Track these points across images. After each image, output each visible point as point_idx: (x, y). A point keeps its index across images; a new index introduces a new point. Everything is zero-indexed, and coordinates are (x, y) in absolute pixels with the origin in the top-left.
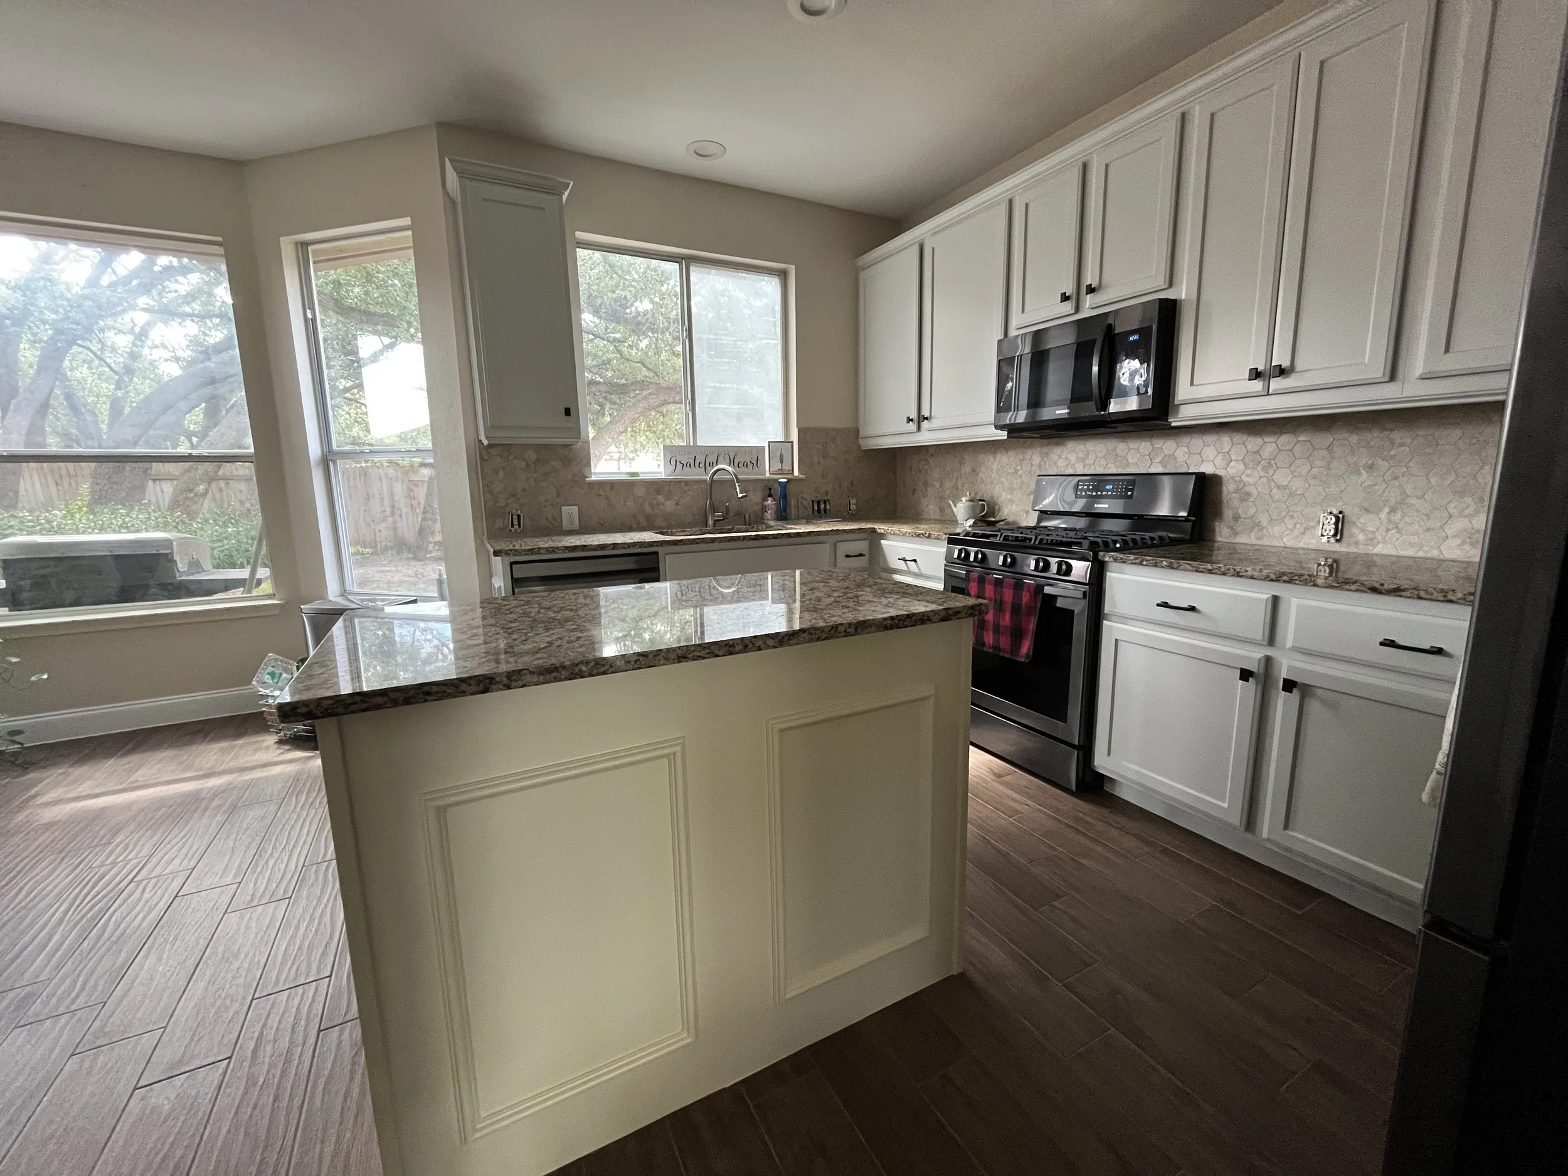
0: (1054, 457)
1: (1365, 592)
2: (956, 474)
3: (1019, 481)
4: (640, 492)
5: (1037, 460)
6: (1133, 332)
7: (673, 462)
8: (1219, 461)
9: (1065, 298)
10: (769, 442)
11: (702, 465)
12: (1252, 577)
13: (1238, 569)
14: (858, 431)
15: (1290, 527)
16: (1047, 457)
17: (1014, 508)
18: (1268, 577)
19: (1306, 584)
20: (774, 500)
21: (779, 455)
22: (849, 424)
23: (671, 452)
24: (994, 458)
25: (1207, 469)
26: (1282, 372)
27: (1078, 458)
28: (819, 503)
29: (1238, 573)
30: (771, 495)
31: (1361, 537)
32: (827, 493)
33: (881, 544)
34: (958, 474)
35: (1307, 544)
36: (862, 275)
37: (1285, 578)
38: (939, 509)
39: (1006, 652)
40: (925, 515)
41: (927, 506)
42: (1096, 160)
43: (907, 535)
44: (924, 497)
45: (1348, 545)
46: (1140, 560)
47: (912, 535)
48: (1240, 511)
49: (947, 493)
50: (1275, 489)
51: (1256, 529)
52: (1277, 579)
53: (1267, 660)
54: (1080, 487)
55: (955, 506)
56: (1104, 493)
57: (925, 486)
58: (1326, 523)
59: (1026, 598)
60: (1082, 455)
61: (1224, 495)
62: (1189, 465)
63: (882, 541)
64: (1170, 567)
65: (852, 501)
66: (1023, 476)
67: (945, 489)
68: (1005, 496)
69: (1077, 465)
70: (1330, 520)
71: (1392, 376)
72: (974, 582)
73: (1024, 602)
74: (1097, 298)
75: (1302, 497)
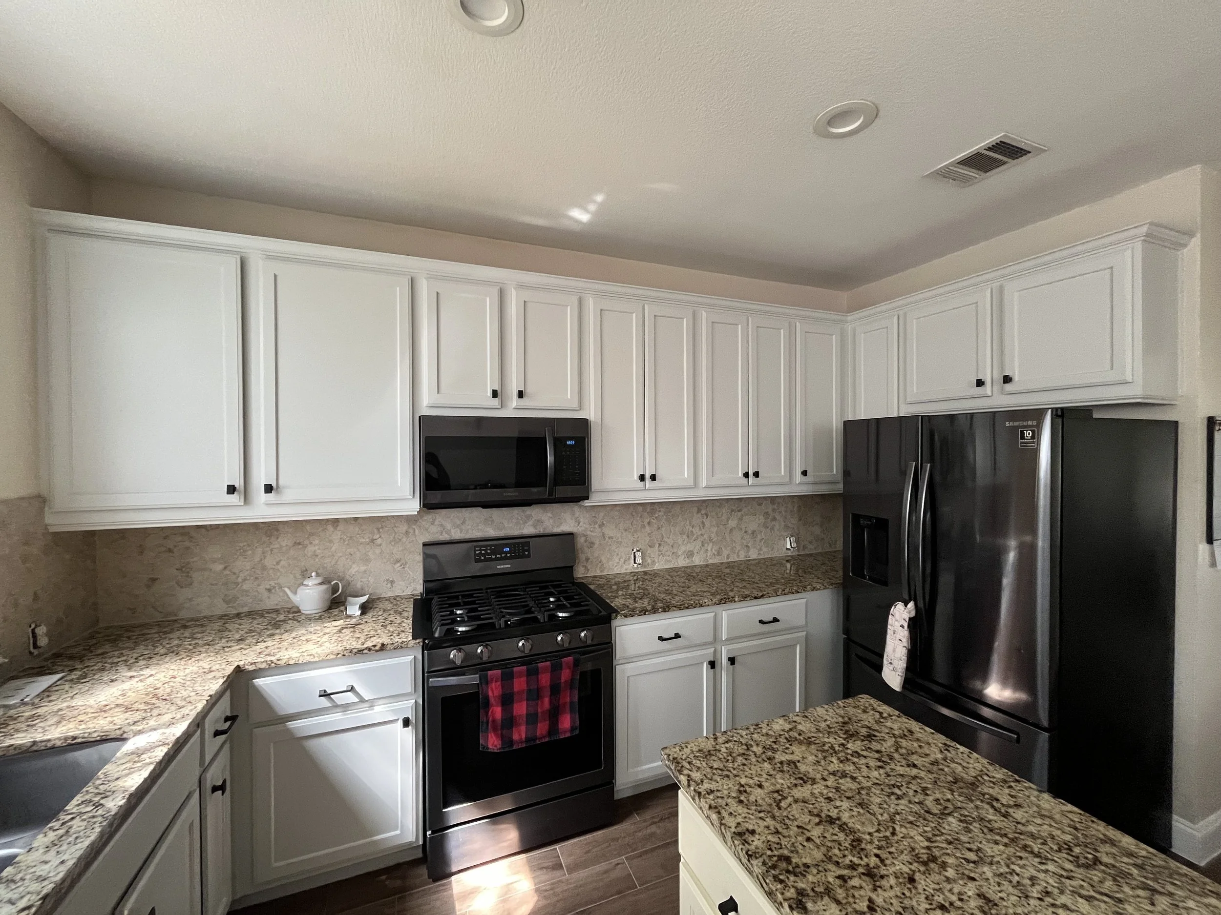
1: (752, 600)
3: (377, 551)
6: (571, 439)
9: (496, 394)
12: (708, 605)
14: (42, 501)
18: (715, 603)
19: (731, 602)
22: (20, 492)
29: (701, 605)
31: (651, 561)
33: (254, 686)
34: (266, 549)
35: (626, 569)
36: (56, 242)
37: (723, 602)
38: (224, 600)
39: (544, 737)
40: (184, 614)
41: (191, 600)
42: (514, 292)
43: (332, 657)
44: (182, 587)
45: (645, 567)
46: (644, 612)
47: (344, 655)
48: (589, 555)
49: (242, 575)
50: (607, 539)
51: (599, 565)
52: (720, 603)
53: (715, 651)
54: (477, 552)
55: (295, 593)
56: (503, 555)
57: (183, 572)
58: (637, 556)
59: (565, 675)
60: (458, 522)
61: (579, 546)
62: (553, 526)
63: (257, 680)
64: (664, 611)
65: (37, 630)
66: (384, 545)
67: (237, 571)
68: (356, 569)
69: (453, 531)
70: (639, 554)
71: (696, 485)
72: (496, 682)
73: (563, 679)
74: (523, 402)
75: (621, 542)
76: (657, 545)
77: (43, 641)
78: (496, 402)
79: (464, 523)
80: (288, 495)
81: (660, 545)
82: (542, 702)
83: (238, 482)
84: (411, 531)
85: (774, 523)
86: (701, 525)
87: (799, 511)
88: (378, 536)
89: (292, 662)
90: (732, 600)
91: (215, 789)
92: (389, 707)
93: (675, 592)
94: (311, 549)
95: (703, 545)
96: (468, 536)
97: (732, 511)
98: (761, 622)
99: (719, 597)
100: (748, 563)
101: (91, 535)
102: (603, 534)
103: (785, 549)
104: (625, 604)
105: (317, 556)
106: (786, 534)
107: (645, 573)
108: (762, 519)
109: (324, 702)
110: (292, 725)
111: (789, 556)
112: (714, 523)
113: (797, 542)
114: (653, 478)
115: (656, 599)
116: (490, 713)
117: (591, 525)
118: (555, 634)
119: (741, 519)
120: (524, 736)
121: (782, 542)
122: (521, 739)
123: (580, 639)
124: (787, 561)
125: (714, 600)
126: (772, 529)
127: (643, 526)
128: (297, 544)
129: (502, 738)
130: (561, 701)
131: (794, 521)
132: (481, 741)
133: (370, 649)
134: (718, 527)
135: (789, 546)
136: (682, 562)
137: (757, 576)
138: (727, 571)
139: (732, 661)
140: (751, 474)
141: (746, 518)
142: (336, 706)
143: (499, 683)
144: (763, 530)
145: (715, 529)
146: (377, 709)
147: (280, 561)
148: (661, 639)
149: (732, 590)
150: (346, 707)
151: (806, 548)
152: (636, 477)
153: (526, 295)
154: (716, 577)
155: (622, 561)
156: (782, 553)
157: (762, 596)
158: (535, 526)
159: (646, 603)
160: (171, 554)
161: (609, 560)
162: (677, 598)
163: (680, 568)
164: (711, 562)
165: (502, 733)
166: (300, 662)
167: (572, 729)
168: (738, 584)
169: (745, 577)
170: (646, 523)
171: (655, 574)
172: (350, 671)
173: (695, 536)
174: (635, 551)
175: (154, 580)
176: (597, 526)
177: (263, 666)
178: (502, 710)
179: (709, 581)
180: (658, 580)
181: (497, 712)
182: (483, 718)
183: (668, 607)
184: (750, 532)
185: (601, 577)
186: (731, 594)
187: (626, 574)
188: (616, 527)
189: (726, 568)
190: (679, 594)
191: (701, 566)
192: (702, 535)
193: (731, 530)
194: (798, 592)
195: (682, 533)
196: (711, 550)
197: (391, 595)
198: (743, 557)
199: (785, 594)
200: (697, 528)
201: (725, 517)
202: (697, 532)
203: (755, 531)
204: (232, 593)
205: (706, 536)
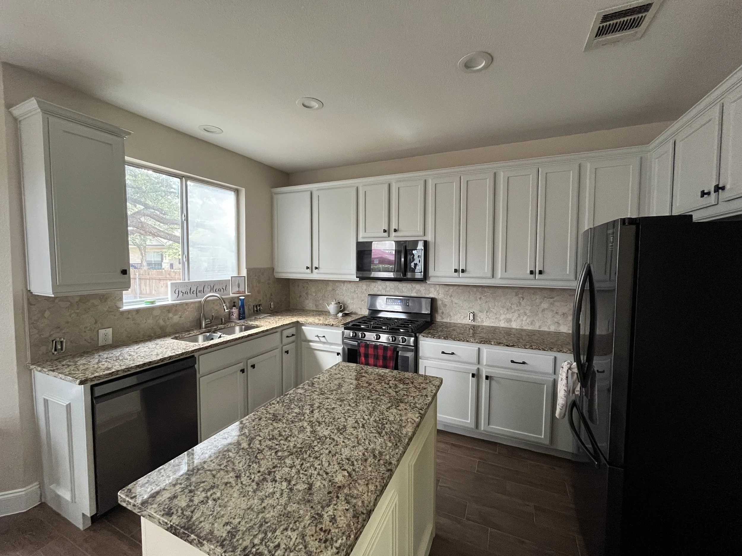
0: (372, 287)
2: (324, 291)
3: (357, 295)
4: (157, 313)
5: (365, 287)
7: (177, 292)
8: (435, 293)
9: (385, 231)
10: (232, 277)
11: (195, 292)
13: (468, 339)
14: (273, 269)
15: (460, 316)
16: (369, 286)
17: (355, 306)
19: (489, 344)
20: (237, 308)
21: (237, 284)
22: (269, 266)
23: (176, 286)
24: (344, 285)
25: (431, 296)
26: (463, 271)
27: (383, 288)
28: (256, 307)
29: (468, 341)
30: (234, 306)
31: (480, 320)
32: (260, 301)
33: (302, 328)
35: (464, 322)
36: (275, 197)
38: (316, 305)
40: (307, 308)
42: (394, 184)
44: (307, 299)
45: (476, 322)
46: (433, 337)
47: (322, 325)
49: (320, 298)
50: (454, 304)
51: (449, 317)
52: (480, 343)
53: (477, 369)
55: (329, 306)
57: (307, 295)
58: (472, 316)
59: (389, 353)
60: (384, 287)
61: (439, 305)
62: (426, 294)
63: (303, 326)
65: (271, 304)
66: (359, 293)
68: (350, 301)
69: (383, 291)
71: (493, 277)
73: (388, 355)
74: (398, 233)
75: (462, 307)
76: (485, 312)
77: (272, 307)
78: (386, 234)
80: (321, 270)
81: (487, 312)
82: (379, 362)
83: (309, 266)
86: (518, 304)
88: (357, 290)
89: (310, 323)
91: (286, 352)
94: (337, 291)
95: (519, 317)
98: (512, 361)
101: (288, 280)
102: (452, 301)
104: (430, 332)
105: (338, 295)
109: (317, 339)
110: (311, 344)
112: (529, 304)
116: (361, 359)
117: (445, 295)
119: (552, 304)
127: (476, 300)
128: (333, 289)
133: (329, 325)
136: (503, 324)
139: (487, 378)
141: (557, 304)
142: (321, 341)
143: (364, 348)
146: (331, 346)
147: (329, 295)
148: (443, 352)
150: (324, 343)
152: (453, 270)
153: (399, 184)
155: (462, 317)
157: (513, 346)
160: (304, 289)
161: (454, 315)
163: (499, 327)
164: (525, 328)
166: (312, 324)
170: (478, 298)
172: (323, 330)
173: (513, 310)
174: (471, 313)
175: (301, 296)
176: (448, 297)
177: (303, 323)
181: (363, 359)
182: (359, 360)
183: (447, 337)
185: (448, 323)
187: (464, 324)
188: (459, 298)
191: (517, 329)
192: (518, 310)
193: (544, 310)
194: (545, 350)
195: (503, 307)
196: (526, 320)
197: (360, 313)
198: (553, 329)
199: (532, 349)
200: (515, 306)
201: (537, 301)
202: (514, 307)
203: (566, 313)
204: (317, 303)
205: (522, 311)
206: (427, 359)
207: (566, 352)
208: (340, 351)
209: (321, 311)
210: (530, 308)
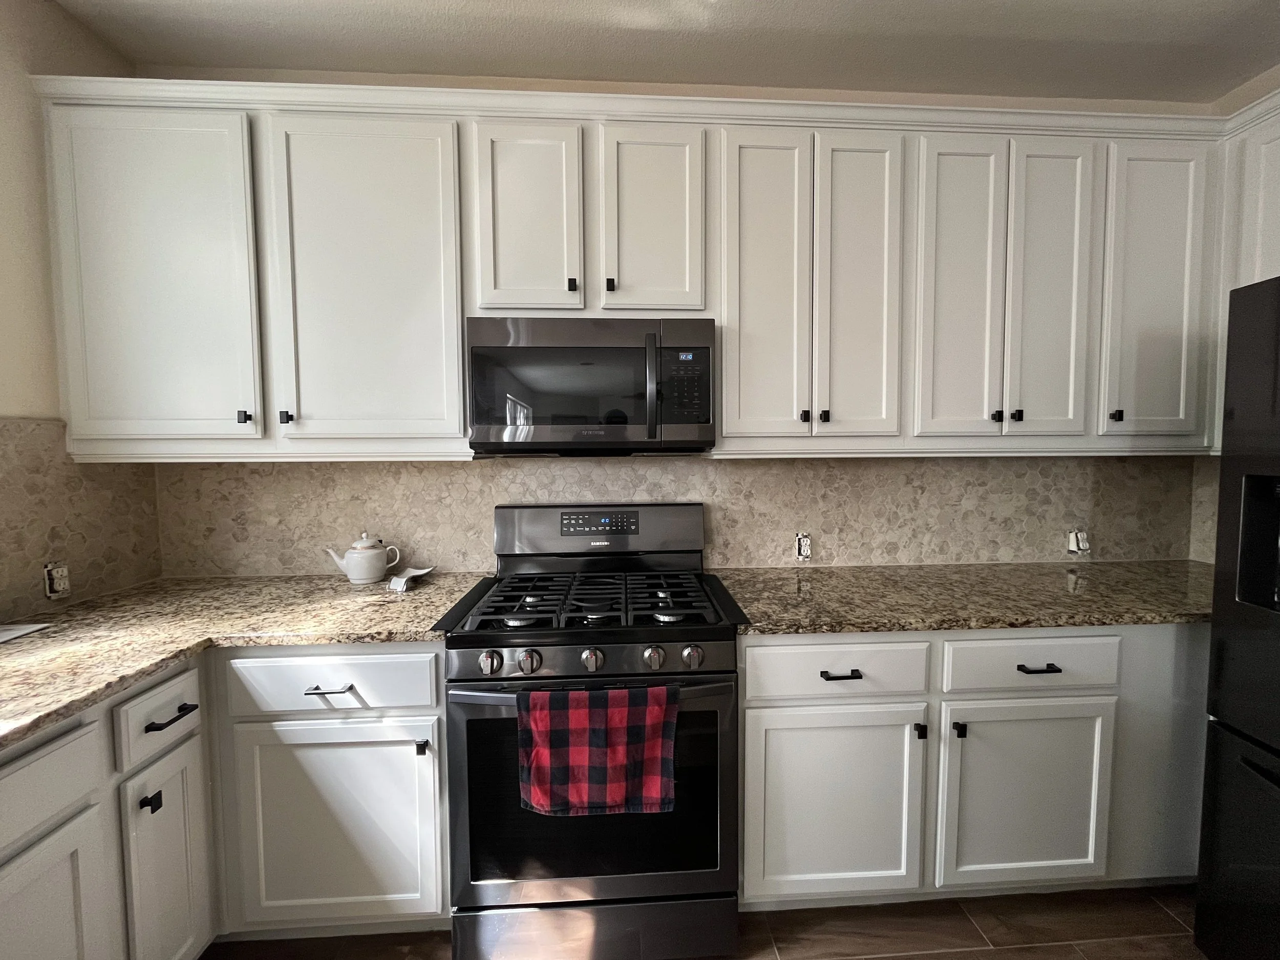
0: (504, 482)
1: (1006, 628)
3: (447, 513)
6: (686, 350)
8: (704, 490)
9: (574, 285)
12: (916, 629)
13: (902, 623)
14: (65, 426)
15: (772, 549)
17: (443, 552)
18: (931, 626)
19: (963, 628)
24: (395, 481)
29: (903, 627)
31: (826, 554)
33: (232, 670)
34: (322, 503)
35: (786, 563)
37: (945, 625)
38: (280, 560)
39: (619, 806)
40: (242, 572)
41: (247, 557)
42: (601, 129)
43: (324, 642)
44: (238, 541)
45: (816, 561)
46: (795, 628)
47: (339, 641)
48: (729, 537)
49: (298, 532)
50: (756, 516)
51: (744, 554)
52: (940, 626)
53: (928, 708)
54: (565, 522)
55: (342, 557)
56: (600, 528)
57: (239, 524)
58: (803, 544)
59: (652, 715)
60: (546, 481)
61: (714, 524)
62: (676, 494)
63: (236, 661)
64: (832, 630)
65: (54, 573)
66: (454, 505)
67: (292, 527)
68: (422, 534)
69: (539, 492)
70: (806, 542)
71: (901, 431)
72: (542, 709)
73: (649, 721)
74: (618, 299)
75: (779, 522)
76: (837, 530)
77: (62, 585)
78: (575, 299)
79: (553, 482)
80: (310, 427)
81: (841, 530)
82: (614, 752)
83: (253, 408)
84: (486, 489)
85: (1045, 507)
86: (912, 505)
87: (1095, 490)
88: (447, 494)
89: (274, 643)
90: (964, 624)
91: (144, 803)
92: (401, 721)
93: (858, 602)
94: (370, 505)
95: (914, 536)
96: (559, 500)
97: (968, 484)
98: (1021, 668)
99: (937, 617)
100: (993, 567)
102: (751, 509)
103: (1065, 552)
104: (766, 613)
105: (377, 514)
106: (1069, 526)
107: (816, 570)
108: (1024, 500)
109: (317, 702)
110: (279, 726)
111: (1073, 563)
112: (935, 502)
113: (1091, 539)
114: (826, 416)
115: (821, 610)
116: (533, 754)
117: (731, 494)
118: (640, 646)
119: (983, 498)
120: (585, 799)
121: (1061, 538)
122: (582, 802)
123: (682, 659)
124: (1072, 571)
125: (928, 621)
126: (1042, 517)
127: (815, 501)
128: (355, 498)
129: (552, 796)
130: (647, 755)
131: (1084, 506)
132: (523, 795)
133: (373, 638)
134: (942, 508)
135: (1073, 547)
136: (878, 559)
137: (1013, 589)
138: (956, 577)
139: (961, 729)
140: (1007, 415)
141: (993, 497)
142: (333, 710)
143: (546, 712)
144: (1025, 518)
145: (936, 512)
146: (387, 721)
147: (337, 518)
148: (826, 676)
149: (964, 608)
150: (347, 713)
151: (1108, 552)
152: (796, 415)
153: (621, 133)
154: (935, 585)
155: (780, 549)
156: (1060, 558)
157: (1027, 623)
158: (650, 492)
159: (802, 615)
160: (227, 502)
161: (758, 547)
162: (859, 612)
163: (875, 568)
164: (928, 562)
165: (551, 790)
166: (285, 644)
167: (664, 802)
168: (975, 599)
169: (990, 589)
170: (818, 496)
171: (831, 573)
172: (348, 664)
173: (902, 520)
174: (800, 536)
175: (211, 530)
176: (741, 497)
177: (240, 643)
178: (551, 754)
179: (923, 590)
180: (834, 582)
181: (544, 755)
182: (523, 761)
183: (840, 624)
184: (999, 520)
185: (746, 570)
186: (962, 614)
187: (785, 570)
188: (771, 500)
189: (956, 573)
190: (865, 604)
191: (910, 568)
192: (913, 519)
193: (966, 515)
194: (1104, 624)
195: (879, 515)
196: (929, 543)
197: (462, 570)
198: (986, 558)
199: (1074, 624)
200: (906, 508)
201: (955, 493)
202: (904, 514)
203: (1009, 519)
204: (288, 552)
205: (920, 522)
206: (769, 703)
207: (1151, 623)
208: (430, 736)
209: (309, 578)
210: (938, 511)
